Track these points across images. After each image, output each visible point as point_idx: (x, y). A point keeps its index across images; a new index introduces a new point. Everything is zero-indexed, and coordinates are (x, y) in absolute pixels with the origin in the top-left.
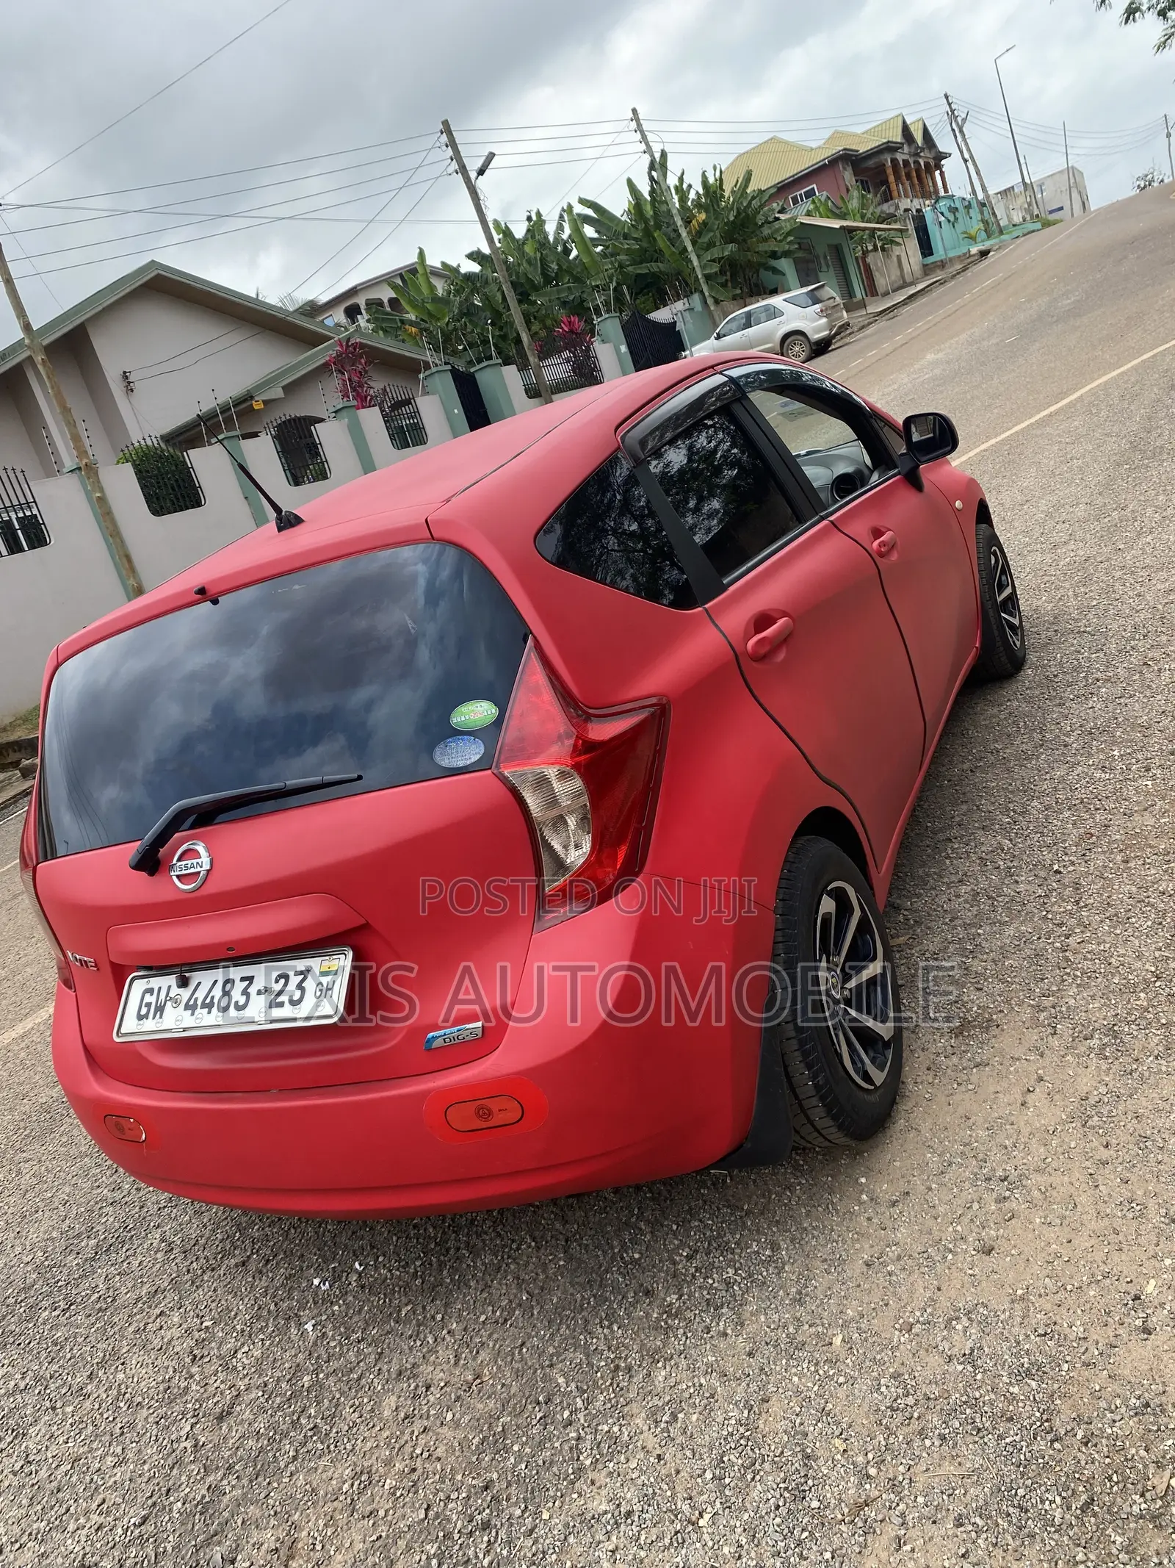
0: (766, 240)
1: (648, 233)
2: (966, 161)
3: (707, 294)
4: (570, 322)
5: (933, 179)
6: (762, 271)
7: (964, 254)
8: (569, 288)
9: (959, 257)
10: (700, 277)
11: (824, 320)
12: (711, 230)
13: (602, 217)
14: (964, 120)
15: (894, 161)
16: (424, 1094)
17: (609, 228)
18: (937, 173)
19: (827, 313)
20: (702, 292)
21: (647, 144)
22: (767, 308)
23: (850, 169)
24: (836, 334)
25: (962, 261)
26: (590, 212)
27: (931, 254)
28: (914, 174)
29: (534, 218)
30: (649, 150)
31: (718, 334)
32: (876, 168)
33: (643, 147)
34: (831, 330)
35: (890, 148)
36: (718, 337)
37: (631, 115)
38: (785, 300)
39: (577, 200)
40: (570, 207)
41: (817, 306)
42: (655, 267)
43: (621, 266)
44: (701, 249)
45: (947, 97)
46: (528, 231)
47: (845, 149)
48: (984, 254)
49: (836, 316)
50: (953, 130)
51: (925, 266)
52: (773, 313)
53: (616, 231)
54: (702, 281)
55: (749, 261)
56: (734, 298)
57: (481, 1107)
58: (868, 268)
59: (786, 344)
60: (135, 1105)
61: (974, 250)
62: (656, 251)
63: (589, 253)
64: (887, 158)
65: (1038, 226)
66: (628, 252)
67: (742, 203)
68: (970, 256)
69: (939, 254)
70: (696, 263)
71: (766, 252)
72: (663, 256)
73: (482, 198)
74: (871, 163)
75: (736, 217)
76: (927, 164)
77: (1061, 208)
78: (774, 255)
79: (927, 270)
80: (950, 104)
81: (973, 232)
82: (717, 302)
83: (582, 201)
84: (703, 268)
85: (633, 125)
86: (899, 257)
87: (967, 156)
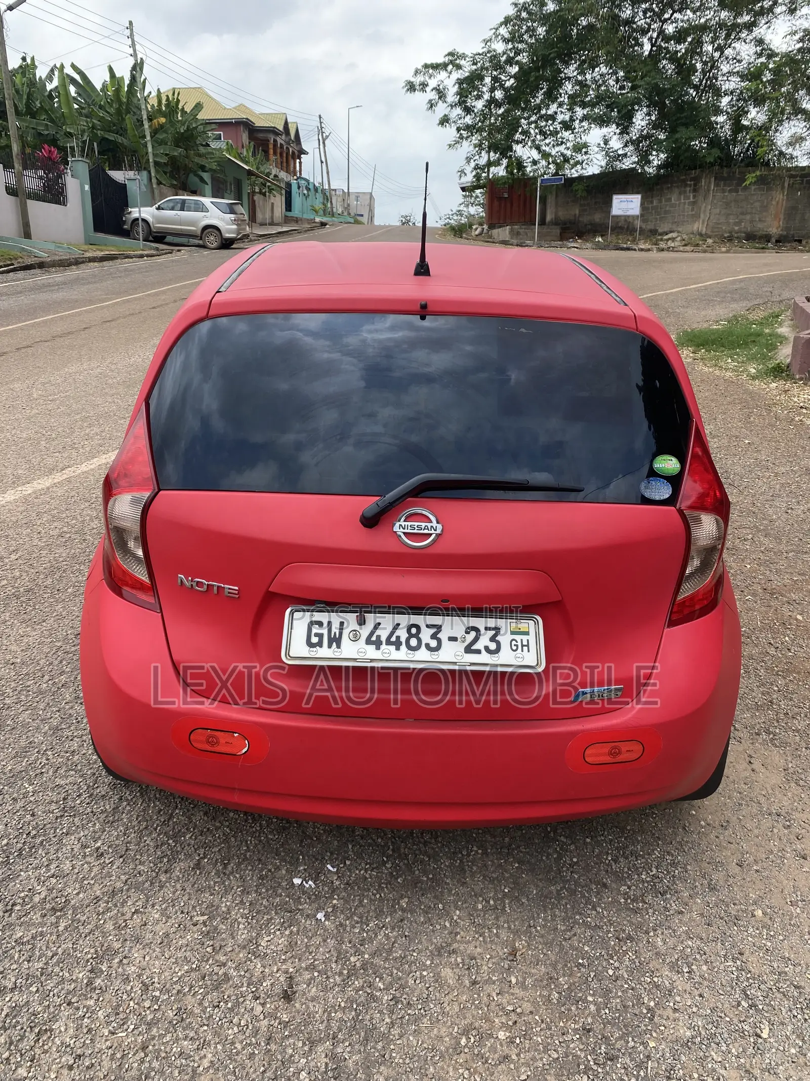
0: (200, 156)
1: (119, 112)
2: (322, 162)
3: (153, 174)
4: (50, 151)
5: (295, 164)
6: (191, 175)
7: (312, 220)
8: (47, 125)
9: (308, 220)
10: (151, 161)
11: (235, 227)
12: (166, 132)
13: (85, 86)
14: (327, 137)
15: (275, 141)
16: (573, 734)
17: (89, 96)
18: (298, 161)
19: (238, 222)
20: (149, 172)
21: (135, 51)
22: (196, 202)
23: (247, 133)
24: (239, 239)
25: (309, 223)
26: (77, 77)
27: (290, 211)
28: (285, 155)
29: (29, 61)
30: (134, 55)
31: (159, 206)
32: (262, 140)
33: (131, 51)
34: (238, 235)
35: (273, 131)
36: (158, 208)
37: (128, 25)
38: (212, 202)
39: (70, 64)
40: (62, 66)
41: (232, 215)
42: (120, 139)
43: (93, 127)
44: (157, 143)
45: (320, 117)
46: (21, 67)
47: (247, 119)
48: (323, 224)
49: (243, 227)
50: (319, 140)
51: (286, 216)
52: (200, 208)
53: (94, 100)
54: (152, 164)
55: (186, 165)
56: (173, 186)
57: (615, 748)
58: (254, 202)
59: (205, 232)
60: (247, 721)
61: (318, 219)
62: (121, 128)
63: (70, 108)
64: (272, 137)
65: (352, 220)
66: (101, 119)
67: (192, 124)
68: (315, 222)
69: (296, 212)
70: (150, 149)
71: (198, 164)
72: (127, 133)
73: (5, 27)
74: (261, 135)
75: (185, 131)
76: (293, 152)
77: (362, 215)
78: (203, 168)
79: (287, 220)
80: (321, 123)
81: (317, 208)
82: (159, 183)
83: (73, 66)
84: (155, 155)
85: (128, 32)
86: (273, 204)
87: (323, 159)
